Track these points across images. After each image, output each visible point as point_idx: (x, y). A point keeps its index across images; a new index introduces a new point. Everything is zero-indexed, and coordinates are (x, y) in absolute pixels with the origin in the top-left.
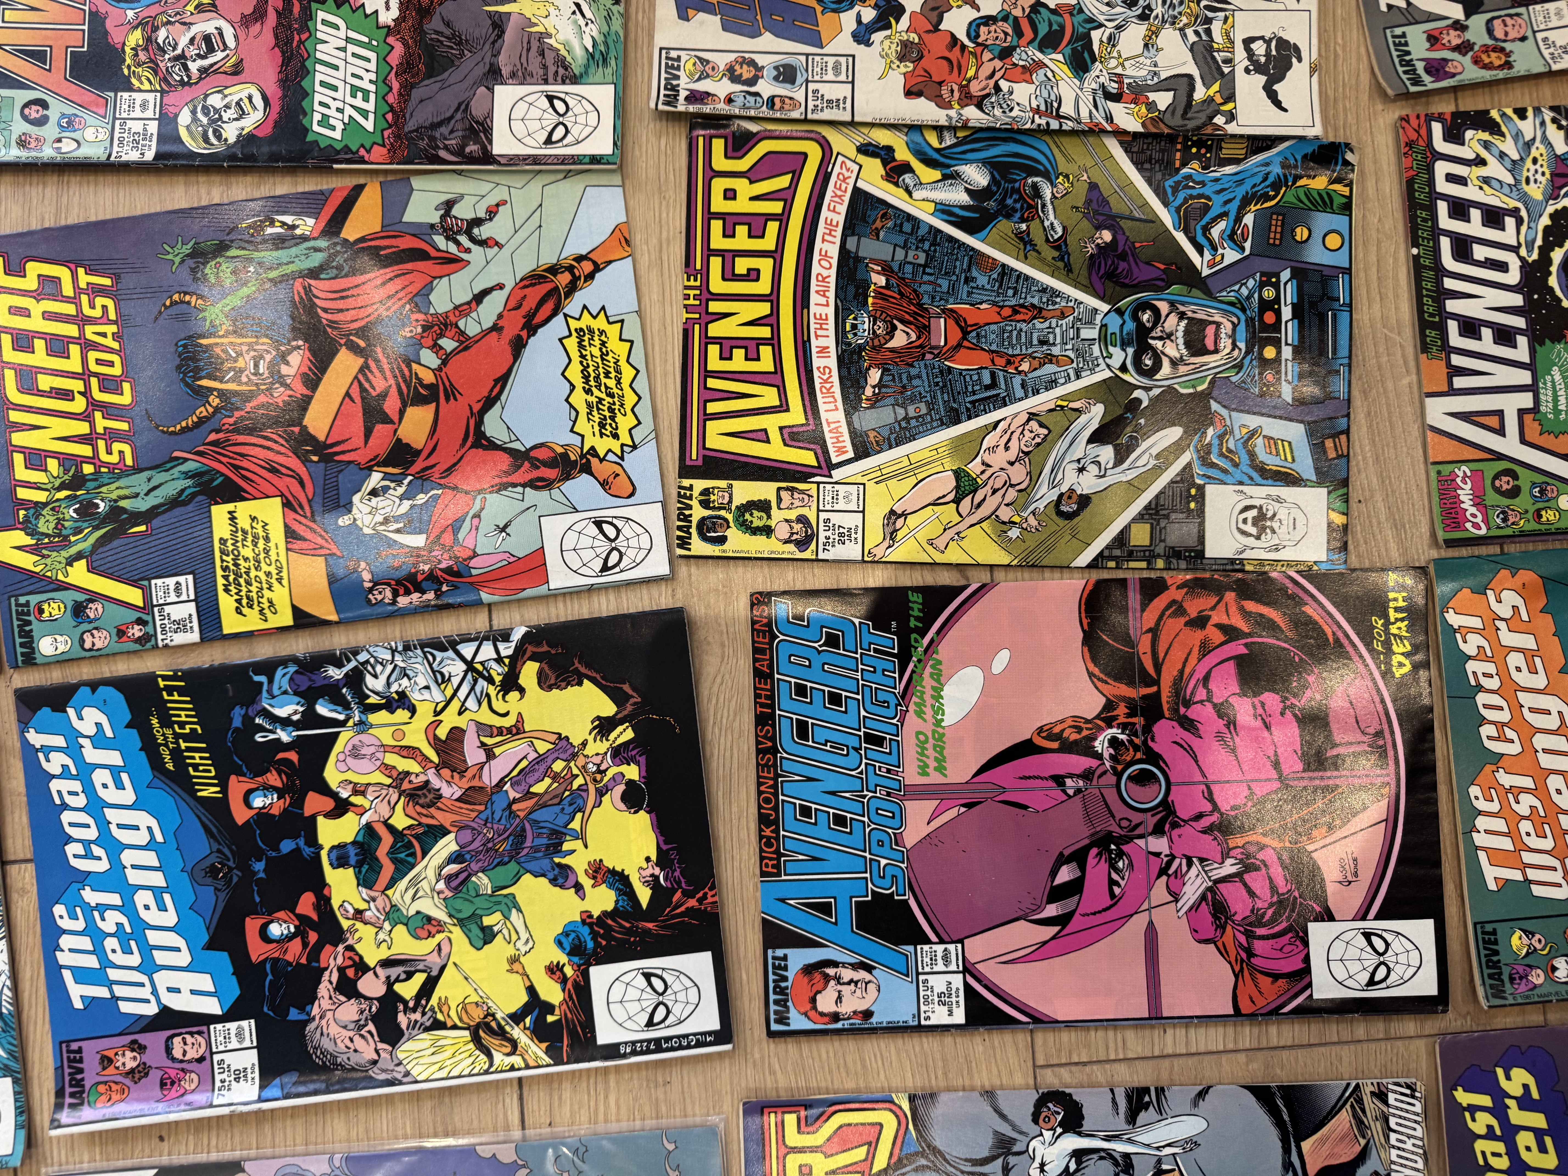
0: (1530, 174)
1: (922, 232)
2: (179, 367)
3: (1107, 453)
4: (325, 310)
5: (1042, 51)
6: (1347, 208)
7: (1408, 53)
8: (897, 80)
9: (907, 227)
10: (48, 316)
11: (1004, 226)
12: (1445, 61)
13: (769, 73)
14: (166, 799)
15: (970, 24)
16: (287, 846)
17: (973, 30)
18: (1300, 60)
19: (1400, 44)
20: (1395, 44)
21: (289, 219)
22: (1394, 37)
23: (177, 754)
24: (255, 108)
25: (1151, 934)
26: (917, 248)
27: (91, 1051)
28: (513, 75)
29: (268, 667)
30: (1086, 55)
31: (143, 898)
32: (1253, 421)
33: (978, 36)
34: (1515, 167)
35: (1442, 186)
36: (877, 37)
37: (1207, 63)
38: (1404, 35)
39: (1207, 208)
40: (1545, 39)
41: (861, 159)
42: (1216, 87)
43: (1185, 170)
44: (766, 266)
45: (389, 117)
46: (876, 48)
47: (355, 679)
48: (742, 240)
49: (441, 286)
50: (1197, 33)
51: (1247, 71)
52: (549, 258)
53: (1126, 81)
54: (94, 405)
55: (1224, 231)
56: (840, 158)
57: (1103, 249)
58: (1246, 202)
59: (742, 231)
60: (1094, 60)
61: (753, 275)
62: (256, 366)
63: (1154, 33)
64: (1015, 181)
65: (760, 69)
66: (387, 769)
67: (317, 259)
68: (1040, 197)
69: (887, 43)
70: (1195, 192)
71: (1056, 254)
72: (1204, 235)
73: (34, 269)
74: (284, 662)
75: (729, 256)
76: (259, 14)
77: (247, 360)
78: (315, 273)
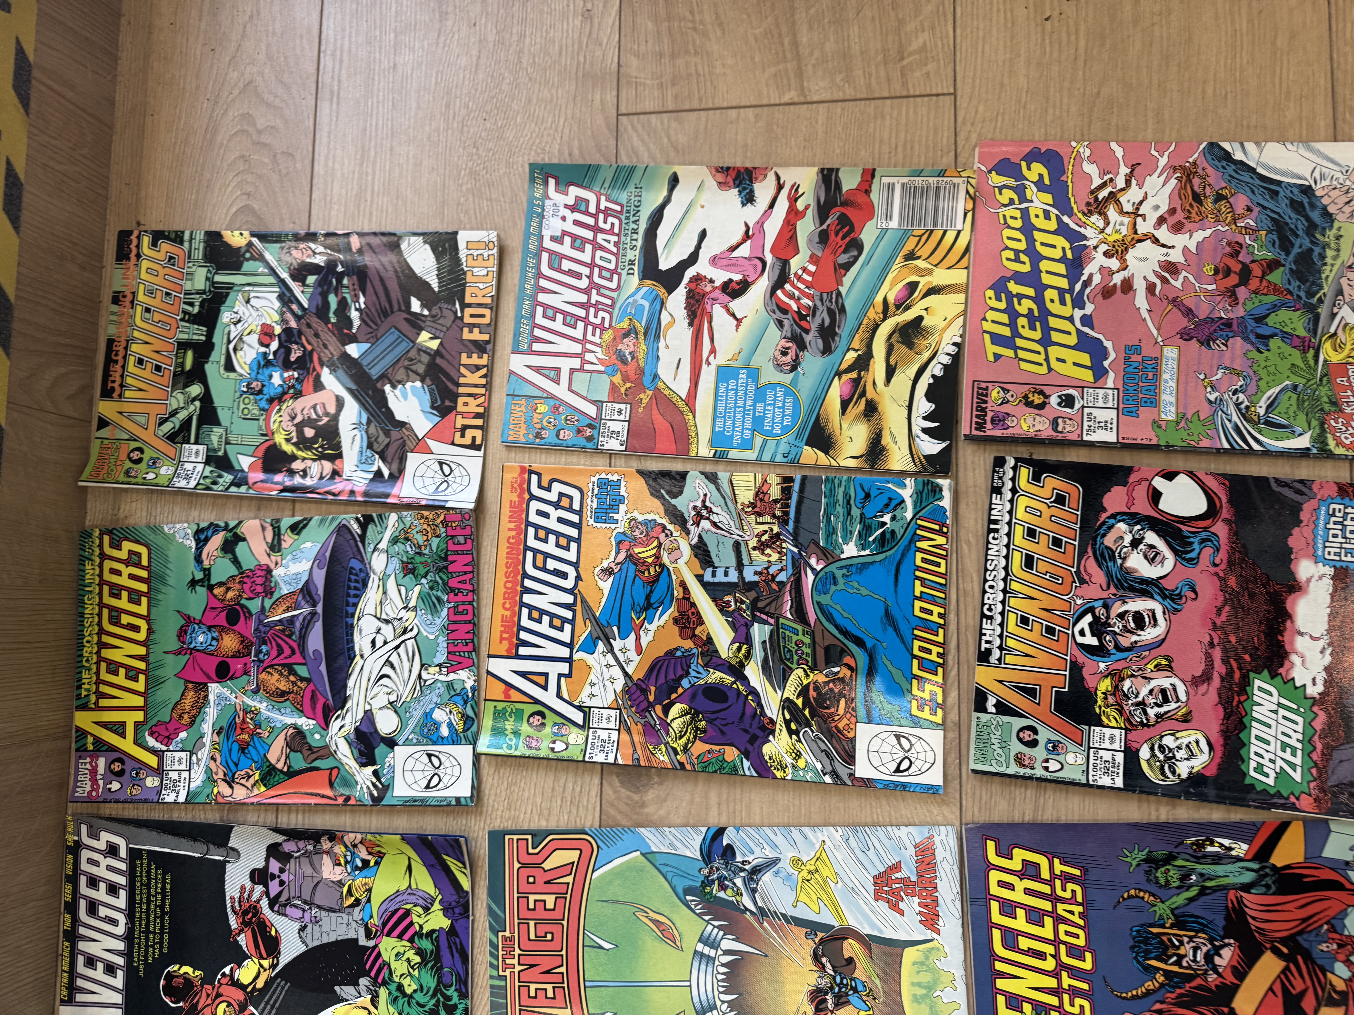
2: (1132, 948)
4: (1253, 918)
10: (1028, 892)
21: (1226, 842)
24: (1201, 751)
45: (1314, 771)
54: (1061, 966)
62: (1195, 955)
67: (1248, 877)
73: (1019, 855)
76: (1206, 677)
77: (1187, 949)
78: (1246, 888)
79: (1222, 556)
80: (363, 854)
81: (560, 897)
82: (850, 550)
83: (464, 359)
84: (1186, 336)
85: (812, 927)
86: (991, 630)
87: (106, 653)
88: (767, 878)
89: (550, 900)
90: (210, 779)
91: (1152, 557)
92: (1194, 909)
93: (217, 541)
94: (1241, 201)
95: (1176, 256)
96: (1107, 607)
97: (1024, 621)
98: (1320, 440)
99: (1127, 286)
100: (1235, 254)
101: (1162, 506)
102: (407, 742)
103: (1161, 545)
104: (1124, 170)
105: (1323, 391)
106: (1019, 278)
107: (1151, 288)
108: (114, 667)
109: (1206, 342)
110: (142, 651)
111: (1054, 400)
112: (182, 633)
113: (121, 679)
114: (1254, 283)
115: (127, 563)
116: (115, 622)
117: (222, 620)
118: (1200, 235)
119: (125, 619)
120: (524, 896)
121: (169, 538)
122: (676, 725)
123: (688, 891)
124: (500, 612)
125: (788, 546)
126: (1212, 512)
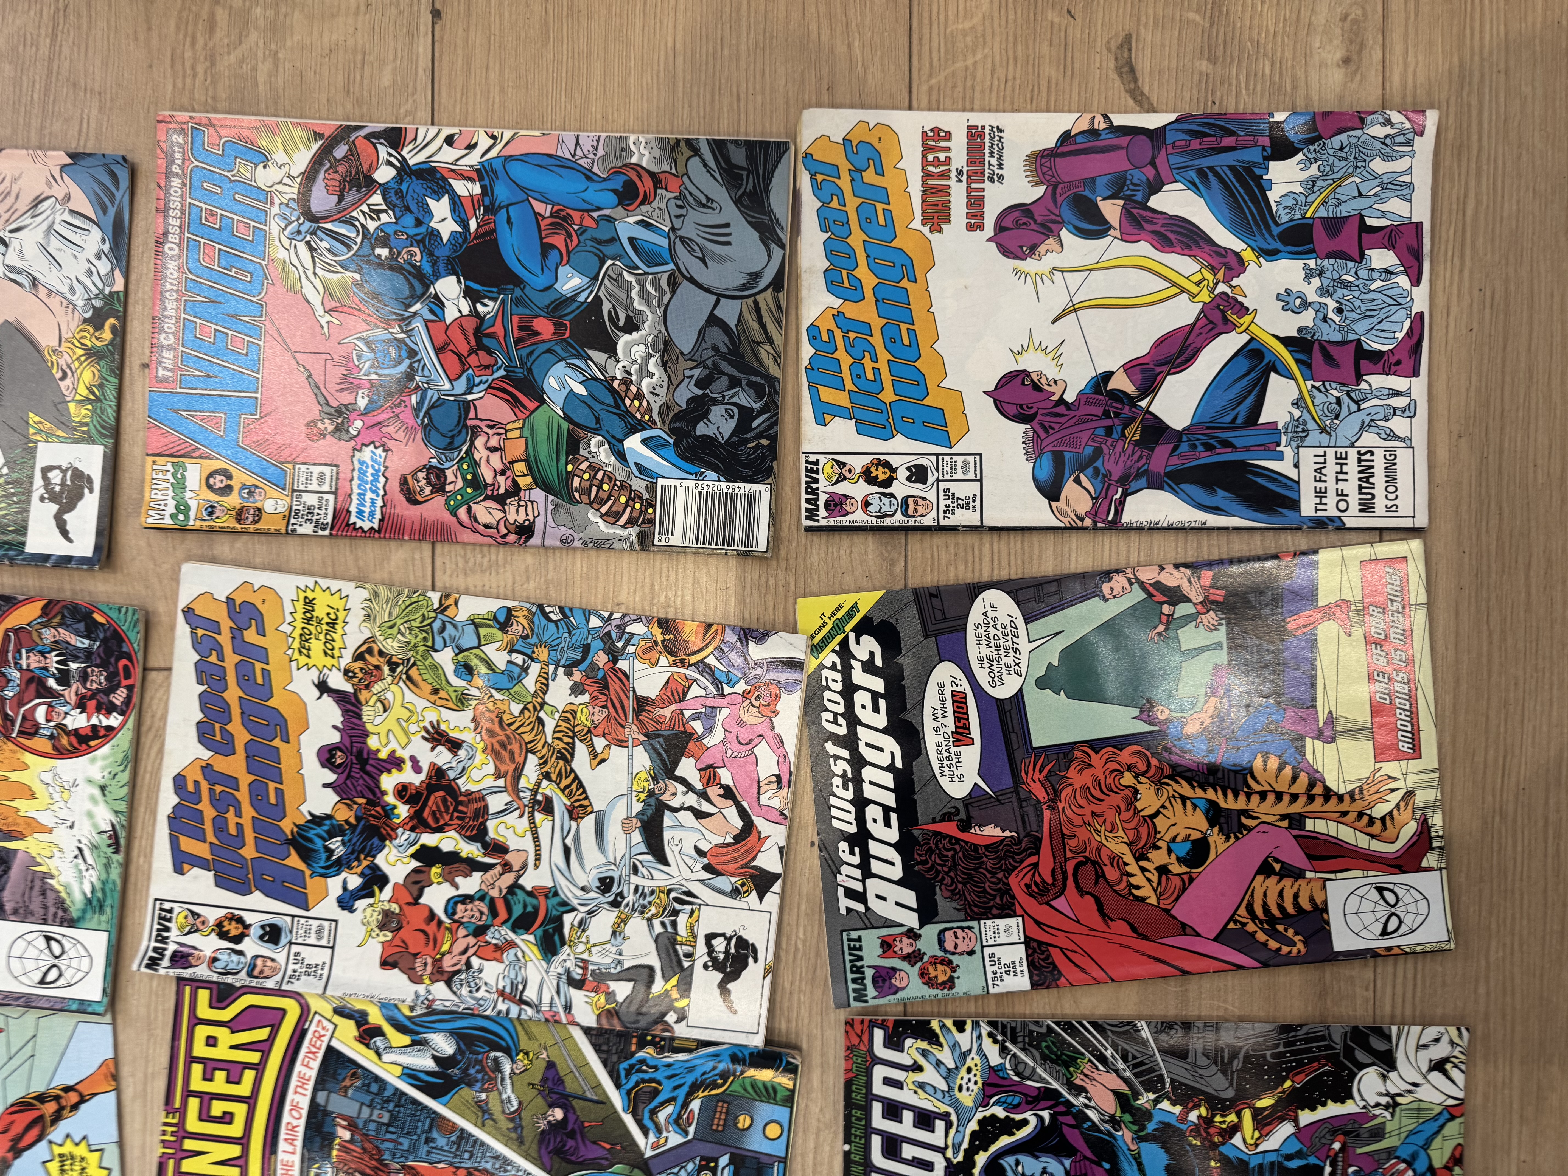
0: (964, 1082)
1: (387, 1093)
5: (514, 931)
7: (860, 958)
8: (375, 949)
9: (374, 1088)
11: (466, 1093)
12: (894, 970)
13: (255, 931)
15: (449, 901)
17: (451, 905)
18: (756, 960)
19: (855, 948)
20: (850, 948)
22: (849, 940)
26: (382, 1108)
28: (15, 912)
30: (556, 938)
33: (454, 913)
35: (879, 1089)
36: (361, 904)
37: (669, 955)
38: (859, 939)
39: (656, 1093)
40: (992, 955)
41: (337, 1019)
42: (674, 981)
43: (641, 1055)
44: (240, 1110)
46: (358, 915)
48: (219, 1084)
50: (663, 924)
51: (706, 967)
52: (38, 1087)
53: (591, 967)
55: (670, 1115)
56: (317, 1017)
57: (555, 1127)
59: (220, 1075)
60: (563, 943)
61: (227, 1119)
63: (623, 921)
64: (478, 1053)
65: (247, 927)
68: (500, 1071)
69: (369, 910)
70: (646, 1076)
71: (511, 1125)
72: (652, 1119)
75: (207, 1097)
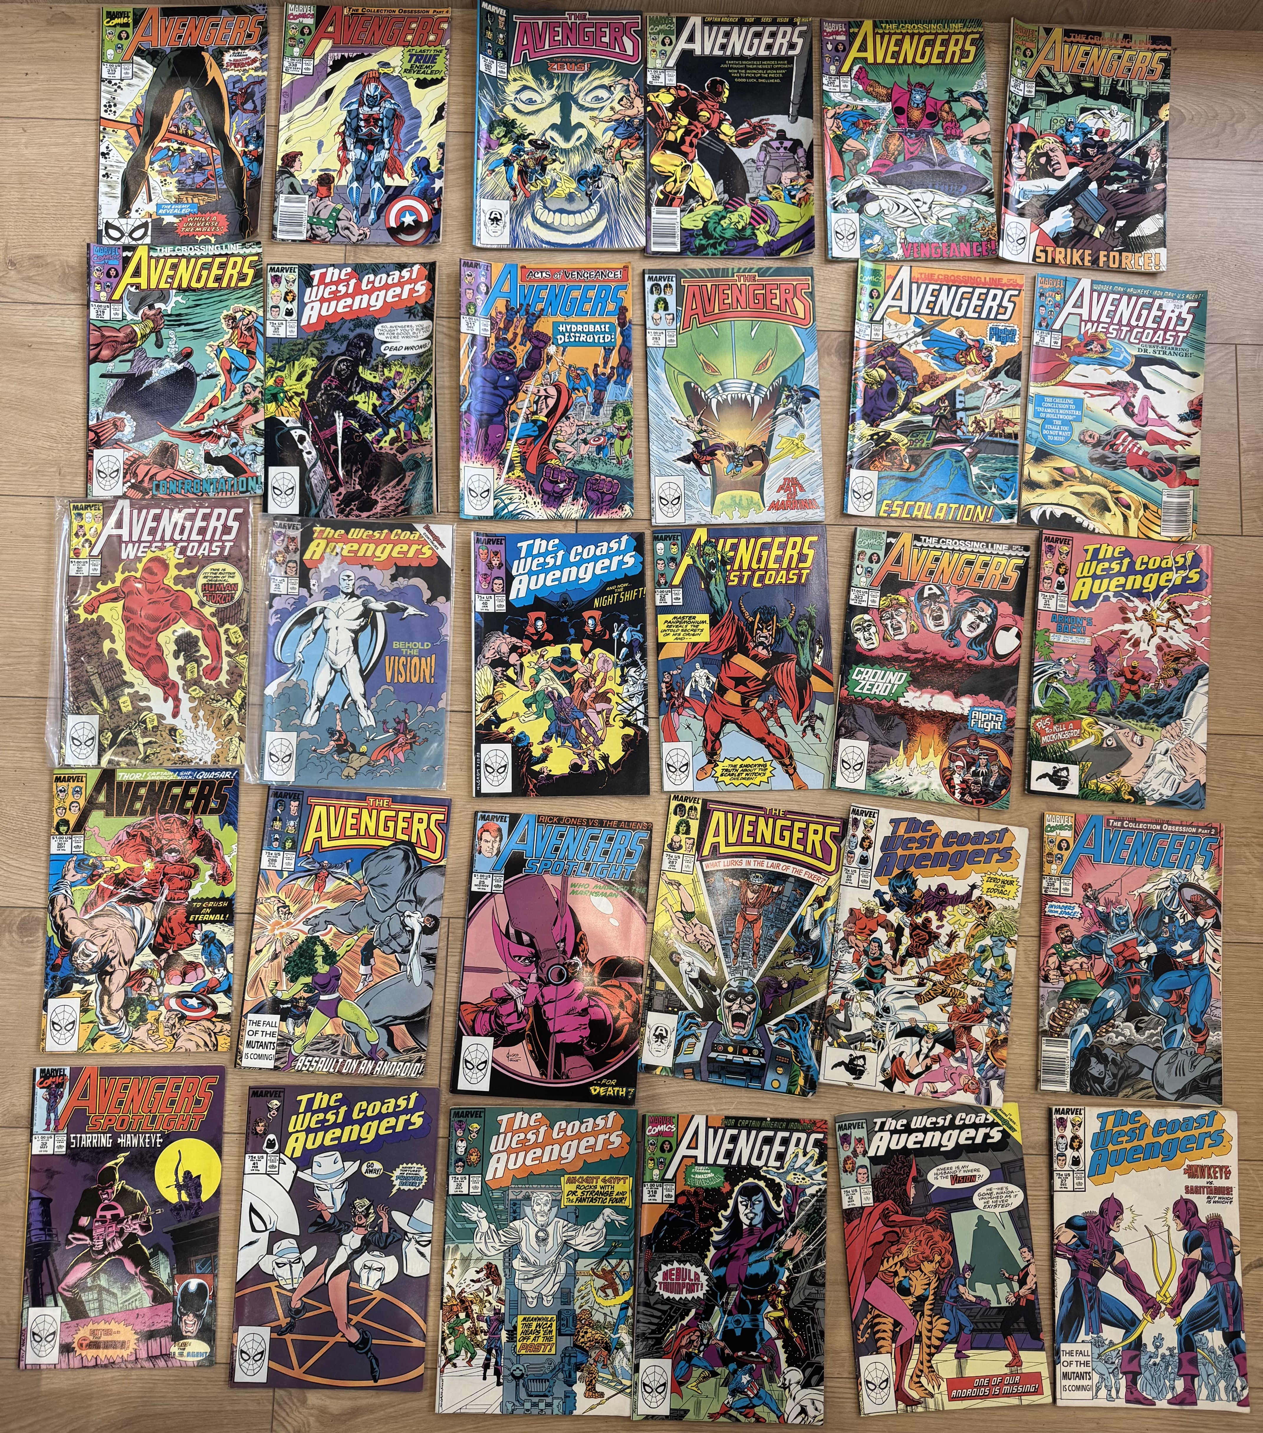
0: (798, 1176)
2: (765, 606)
3: (695, 975)
5: (866, 968)
6: (789, 1092)
7: (854, 1128)
8: (857, 906)
10: (792, 556)
11: (793, 943)
12: (850, 1144)
13: (865, 853)
14: (595, 586)
15: (880, 939)
16: (572, 631)
17: (877, 940)
18: (854, 1079)
19: (859, 1125)
20: (859, 1123)
21: (821, 655)
22: (862, 1123)
23: (612, 592)
24: (868, 645)
25: (498, 971)
27: (501, 548)
28: (872, 749)
29: (643, 631)
30: (863, 987)
31: (558, 574)
32: (703, 1038)
33: (874, 942)
34: (802, 1169)
35: (795, 1135)
37: (856, 1038)
39: (794, 1030)
42: (845, 1040)
43: (811, 1023)
44: (786, 843)
45: (860, 698)
47: (635, 664)
48: (797, 835)
49: (788, 713)
50: (869, 1036)
52: (796, 756)
53: (850, 1002)
54: (754, 572)
55: (783, 1036)
56: (827, 879)
57: (779, 984)
58: (795, 1048)
59: (801, 835)
60: (861, 990)
61: (782, 838)
62: (763, 637)
64: (811, 950)
65: (866, 850)
66: (598, 673)
67: (804, 664)
69: (874, 904)
71: (779, 964)
72: (782, 1028)
73: (811, 553)
74: (645, 637)
75: (791, 829)
76: (907, 650)
77: (766, 633)
78: (798, 663)
79: (974, 662)
80: (799, 195)
81: (779, 308)
82: (975, 470)
83: (1088, 252)
84: (1097, 649)
85: (768, 444)
86: (932, 542)
87: (907, 39)
88: (794, 421)
89: (776, 302)
90: (836, 105)
91: (972, 626)
92: (786, 638)
93: (977, 105)
94: (1174, 682)
95: (1143, 647)
96: (946, 602)
97: (937, 560)
98: (1038, 711)
99: (1127, 620)
100: (1144, 677)
101: (1002, 633)
102: (861, 221)
103: (979, 631)
104: (1194, 623)
105: (1065, 716)
106: (1132, 564)
107: (1125, 632)
108: (899, 43)
109: (1093, 659)
110: (909, 60)
111: (1061, 579)
112: (921, 85)
113: (892, 48)
114: (1127, 686)
115: (962, 50)
116: (927, 43)
117: (930, 109)
118: (1155, 660)
119: (928, 50)
120: (778, 287)
121: (978, 76)
122: (874, 373)
123: (785, 378)
124: (937, 272)
125: (977, 437)
126: (998, 657)
